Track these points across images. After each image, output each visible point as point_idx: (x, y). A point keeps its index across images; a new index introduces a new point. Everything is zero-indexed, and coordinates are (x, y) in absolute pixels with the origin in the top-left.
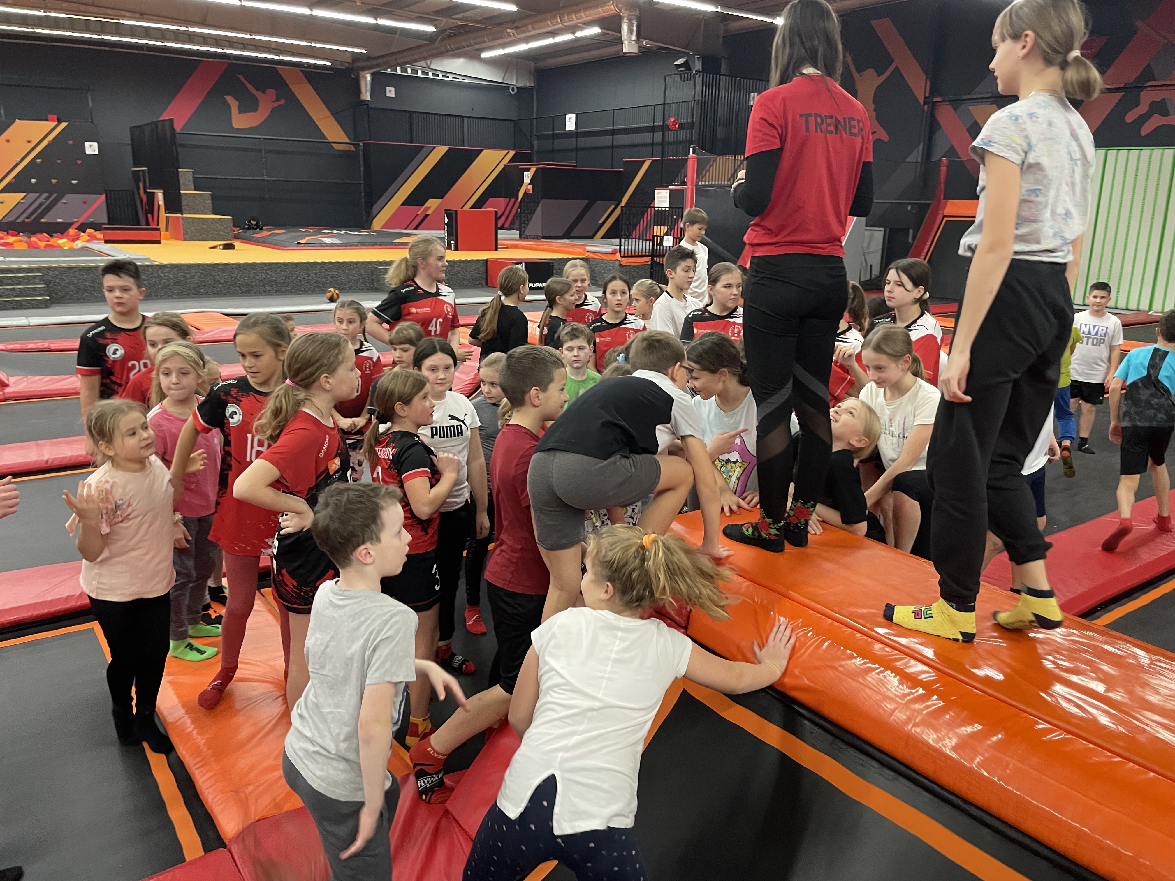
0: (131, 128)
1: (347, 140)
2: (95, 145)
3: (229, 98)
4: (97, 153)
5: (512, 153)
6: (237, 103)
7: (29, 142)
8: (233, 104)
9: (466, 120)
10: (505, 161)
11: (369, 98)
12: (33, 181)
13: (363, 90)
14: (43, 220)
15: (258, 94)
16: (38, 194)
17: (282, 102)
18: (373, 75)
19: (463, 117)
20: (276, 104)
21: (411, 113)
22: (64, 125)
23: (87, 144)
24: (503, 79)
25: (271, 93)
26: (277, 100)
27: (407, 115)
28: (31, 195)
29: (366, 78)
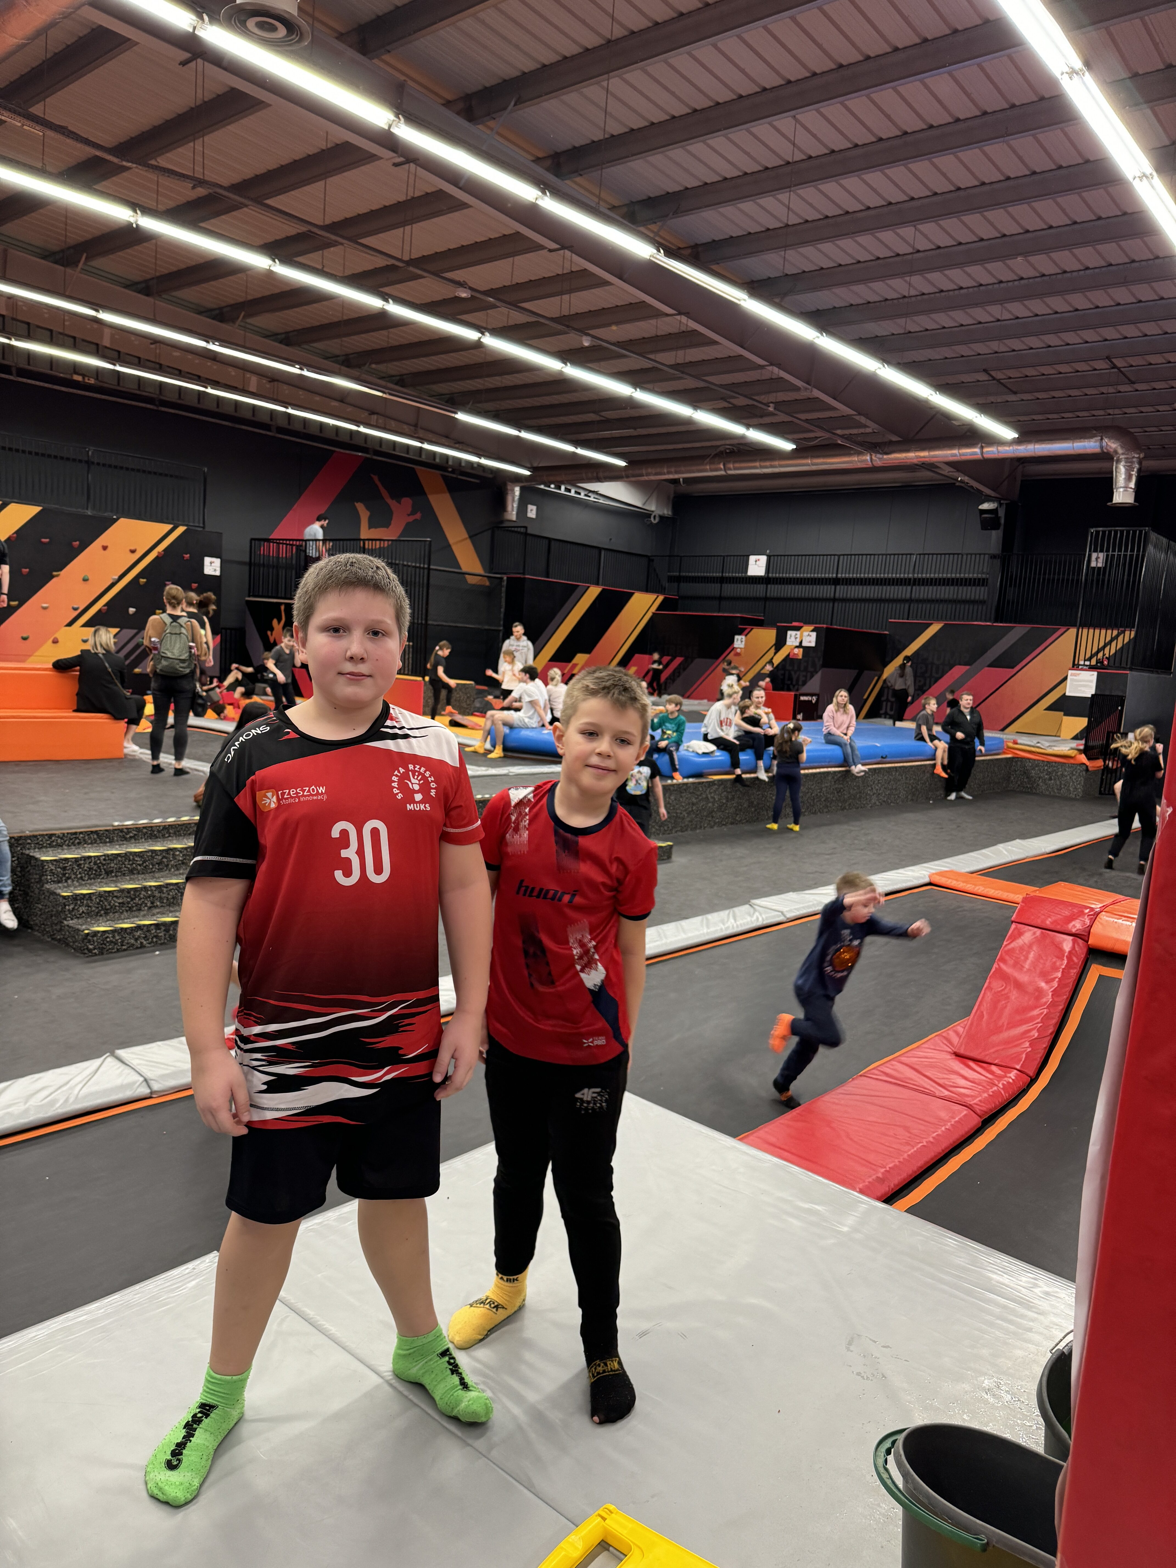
0: (252, 539)
1: (481, 572)
2: (217, 562)
3: (360, 507)
4: (218, 573)
5: (661, 598)
6: (368, 513)
7: (133, 551)
8: (364, 514)
9: (603, 552)
10: (653, 609)
11: (514, 518)
12: (132, 610)
13: (509, 508)
14: (137, 670)
15: (392, 503)
16: (135, 631)
17: (418, 516)
18: (522, 489)
19: (600, 549)
20: (411, 519)
21: (550, 540)
22: (181, 529)
23: (207, 560)
24: (644, 504)
25: (407, 502)
26: (413, 513)
27: (546, 542)
28: (125, 631)
29: (513, 490)
